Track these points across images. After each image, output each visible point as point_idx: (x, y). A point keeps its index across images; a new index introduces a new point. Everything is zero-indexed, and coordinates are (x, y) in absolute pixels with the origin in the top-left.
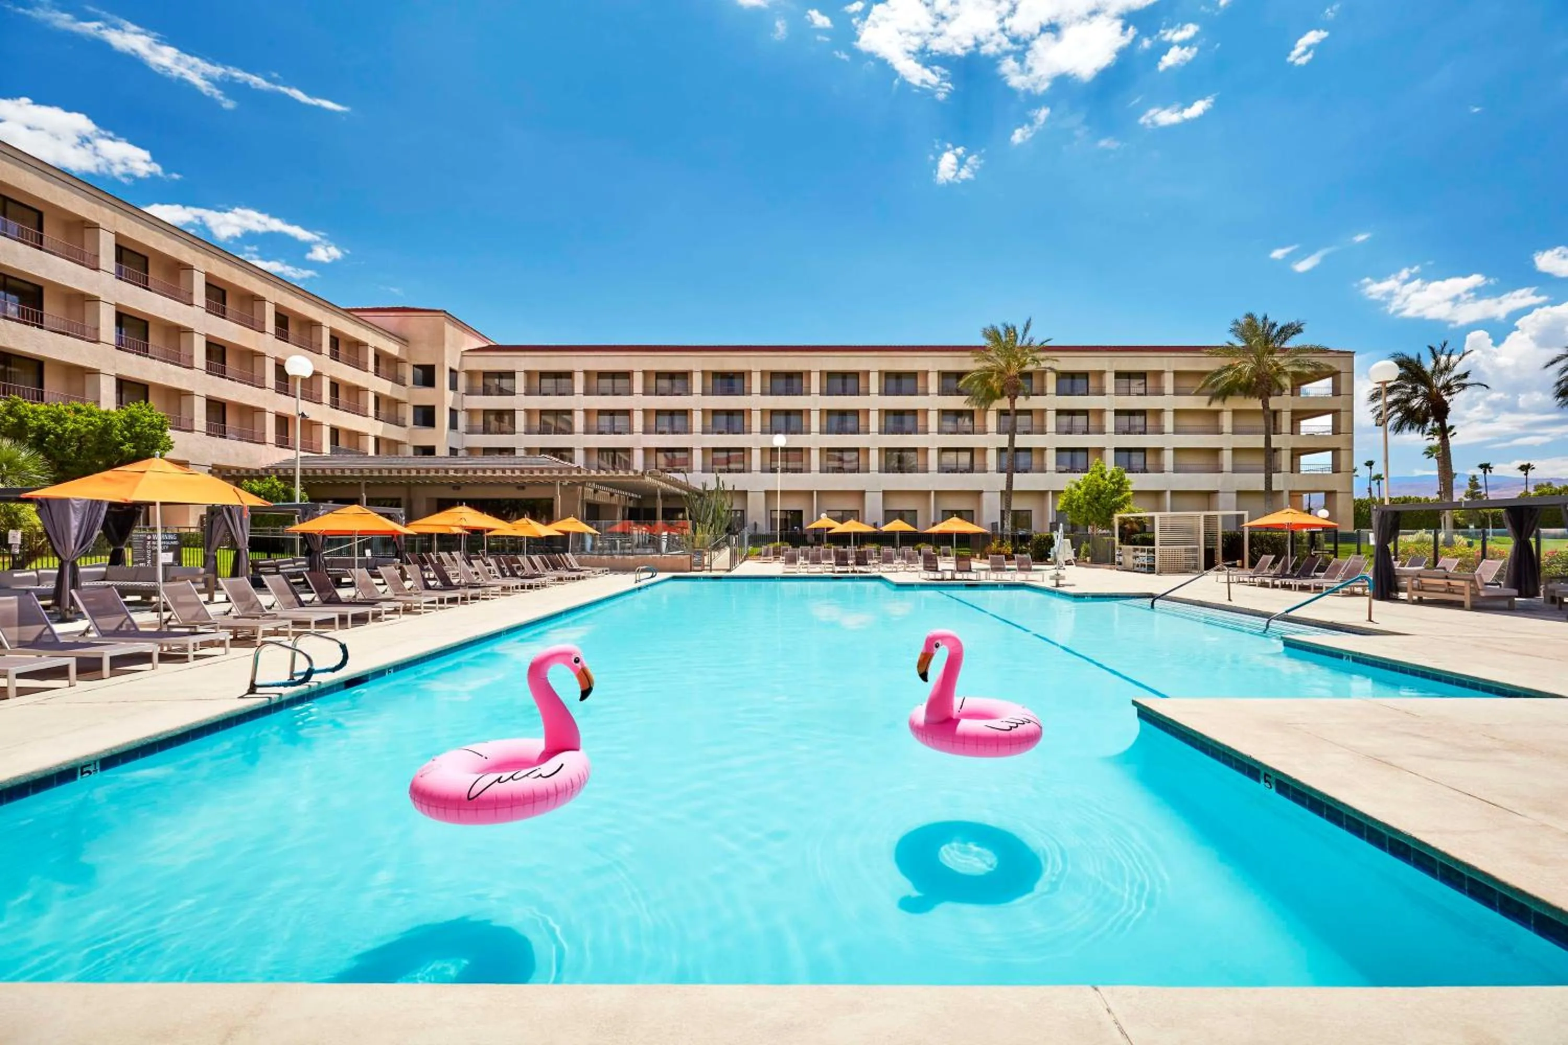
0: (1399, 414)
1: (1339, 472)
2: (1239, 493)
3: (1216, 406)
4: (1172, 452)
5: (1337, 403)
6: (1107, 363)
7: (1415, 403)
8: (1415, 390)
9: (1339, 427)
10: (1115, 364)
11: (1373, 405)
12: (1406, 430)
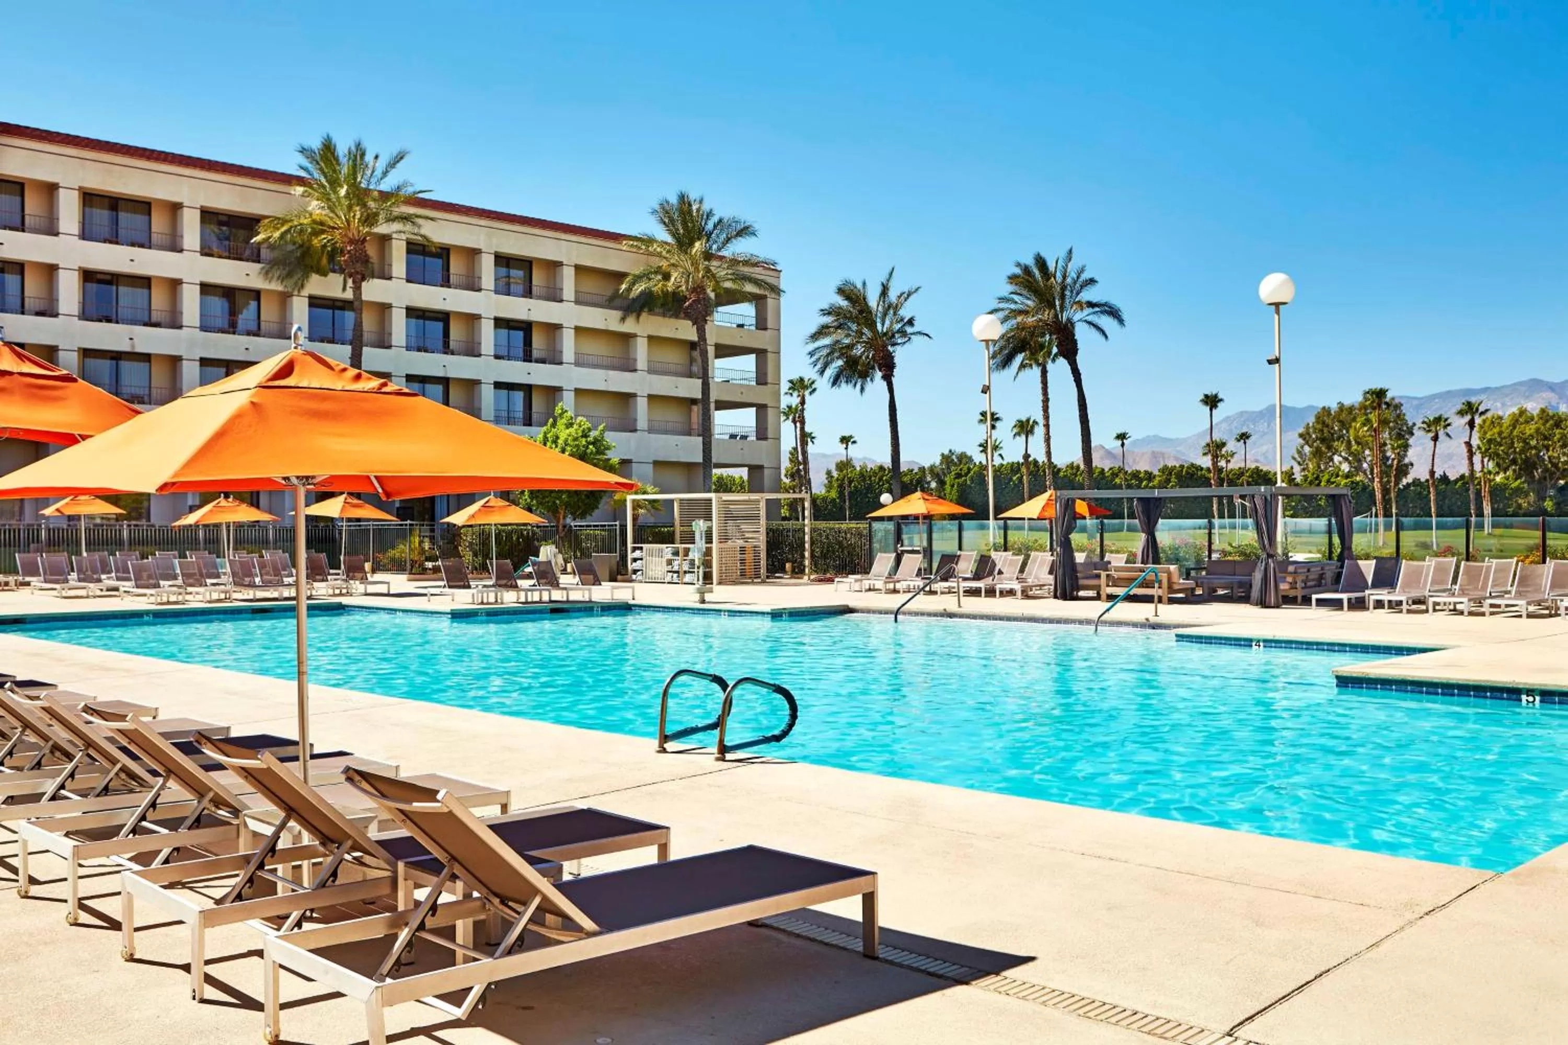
0: (840, 363)
1: (766, 439)
2: (656, 463)
3: (629, 326)
4: (573, 393)
5: (760, 340)
6: (482, 237)
7: (859, 350)
8: (860, 333)
9: (766, 374)
10: (494, 240)
11: (812, 347)
12: (843, 385)
